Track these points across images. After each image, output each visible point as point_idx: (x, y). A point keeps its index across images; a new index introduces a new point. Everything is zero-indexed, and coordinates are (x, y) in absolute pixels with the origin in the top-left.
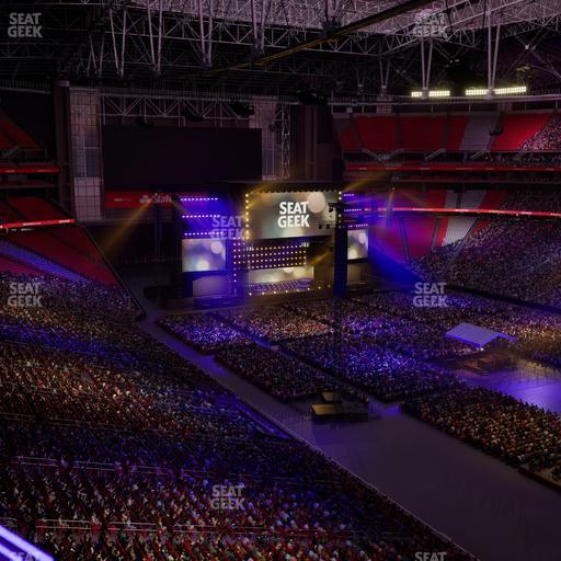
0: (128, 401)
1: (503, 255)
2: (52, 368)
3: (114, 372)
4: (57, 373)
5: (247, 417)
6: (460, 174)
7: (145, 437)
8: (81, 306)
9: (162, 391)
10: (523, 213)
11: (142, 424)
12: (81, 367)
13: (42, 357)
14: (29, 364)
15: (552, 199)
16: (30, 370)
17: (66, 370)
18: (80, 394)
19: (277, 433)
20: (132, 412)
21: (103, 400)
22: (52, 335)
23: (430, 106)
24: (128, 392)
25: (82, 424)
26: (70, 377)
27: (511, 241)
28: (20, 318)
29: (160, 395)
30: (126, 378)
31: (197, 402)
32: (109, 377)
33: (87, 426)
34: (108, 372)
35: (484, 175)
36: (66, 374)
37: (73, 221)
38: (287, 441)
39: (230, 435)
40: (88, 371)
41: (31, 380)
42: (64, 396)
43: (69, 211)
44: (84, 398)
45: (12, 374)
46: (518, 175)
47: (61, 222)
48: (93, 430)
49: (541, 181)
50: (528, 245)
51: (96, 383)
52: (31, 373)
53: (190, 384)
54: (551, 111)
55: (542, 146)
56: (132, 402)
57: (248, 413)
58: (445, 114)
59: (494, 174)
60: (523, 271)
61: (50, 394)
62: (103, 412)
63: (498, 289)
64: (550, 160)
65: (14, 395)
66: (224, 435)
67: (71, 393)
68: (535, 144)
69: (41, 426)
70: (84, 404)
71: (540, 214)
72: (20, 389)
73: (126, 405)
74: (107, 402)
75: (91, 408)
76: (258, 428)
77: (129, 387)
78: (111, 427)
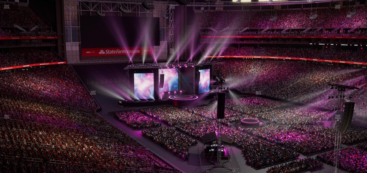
0: (91, 151)
1: (277, 78)
2: (53, 135)
3: (85, 136)
4: (55, 138)
5: (151, 158)
6: (256, 39)
7: (98, 169)
8: (69, 105)
9: (108, 146)
10: (287, 58)
11: (98, 162)
12: (67, 134)
13: (48, 130)
14: (40, 133)
15: (301, 52)
16: (41, 136)
17: (60, 136)
18: (67, 148)
19: (166, 166)
20: (93, 157)
21: (78, 151)
22: (53, 119)
23: (241, 7)
24: (91, 147)
25: (66, 163)
26: (62, 139)
27: (281, 71)
28: (37, 111)
29: (108, 148)
30: (90, 140)
31: (126, 151)
32: (82, 139)
33: (69, 164)
34: (81, 137)
35: (268, 40)
36: (59, 138)
37: (65, 63)
38: (171, 170)
39: (142, 167)
40: (71, 137)
41: (41, 141)
42: (58, 149)
43: (63, 57)
44: (68, 150)
45: (31, 138)
46: (284, 40)
47: (59, 63)
48: (72, 166)
49: (296, 43)
50: (289, 74)
51: (75, 142)
52: (42, 138)
53: (123, 142)
54: (300, 9)
55: (295, 26)
56: (93, 151)
57: (152, 157)
58: (249, 10)
59: (273, 39)
60: (287, 86)
61: (51, 148)
62: (78, 156)
63: (275, 95)
64: (299, 33)
65: (32, 149)
66: (139, 167)
67: (61, 148)
68: (292, 25)
69: (45, 164)
70: (68, 153)
71: (295, 58)
72: (36, 146)
73: (89, 153)
74: (80, 152)
75: (72, 155)
76: (156, 164)
77: (92, 144)
78: (82, 164)
